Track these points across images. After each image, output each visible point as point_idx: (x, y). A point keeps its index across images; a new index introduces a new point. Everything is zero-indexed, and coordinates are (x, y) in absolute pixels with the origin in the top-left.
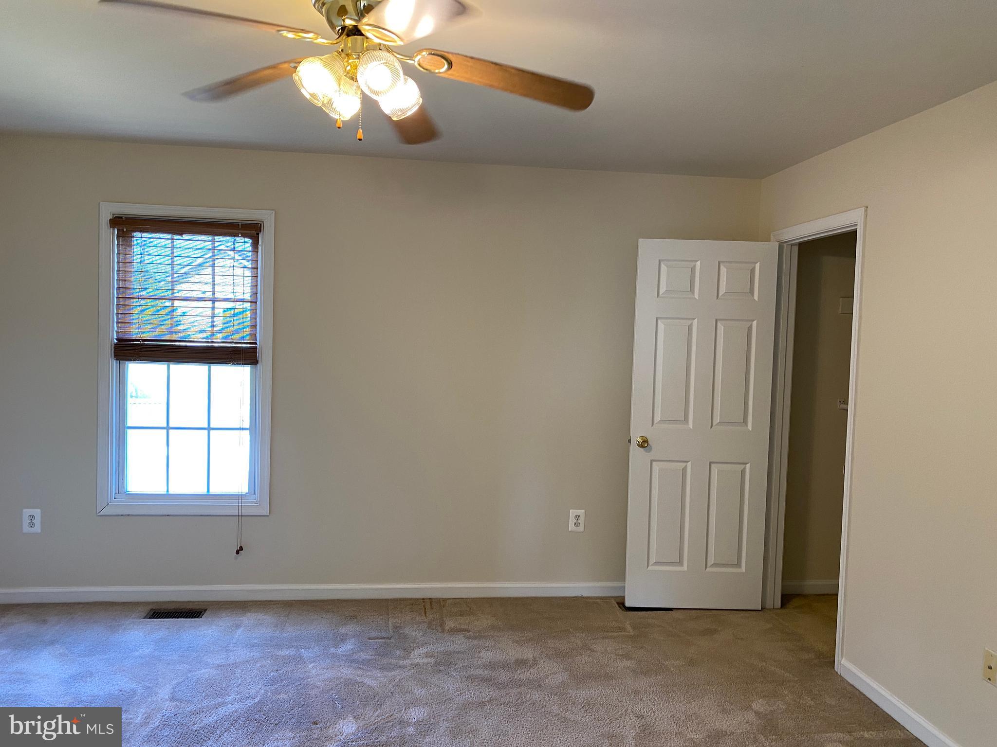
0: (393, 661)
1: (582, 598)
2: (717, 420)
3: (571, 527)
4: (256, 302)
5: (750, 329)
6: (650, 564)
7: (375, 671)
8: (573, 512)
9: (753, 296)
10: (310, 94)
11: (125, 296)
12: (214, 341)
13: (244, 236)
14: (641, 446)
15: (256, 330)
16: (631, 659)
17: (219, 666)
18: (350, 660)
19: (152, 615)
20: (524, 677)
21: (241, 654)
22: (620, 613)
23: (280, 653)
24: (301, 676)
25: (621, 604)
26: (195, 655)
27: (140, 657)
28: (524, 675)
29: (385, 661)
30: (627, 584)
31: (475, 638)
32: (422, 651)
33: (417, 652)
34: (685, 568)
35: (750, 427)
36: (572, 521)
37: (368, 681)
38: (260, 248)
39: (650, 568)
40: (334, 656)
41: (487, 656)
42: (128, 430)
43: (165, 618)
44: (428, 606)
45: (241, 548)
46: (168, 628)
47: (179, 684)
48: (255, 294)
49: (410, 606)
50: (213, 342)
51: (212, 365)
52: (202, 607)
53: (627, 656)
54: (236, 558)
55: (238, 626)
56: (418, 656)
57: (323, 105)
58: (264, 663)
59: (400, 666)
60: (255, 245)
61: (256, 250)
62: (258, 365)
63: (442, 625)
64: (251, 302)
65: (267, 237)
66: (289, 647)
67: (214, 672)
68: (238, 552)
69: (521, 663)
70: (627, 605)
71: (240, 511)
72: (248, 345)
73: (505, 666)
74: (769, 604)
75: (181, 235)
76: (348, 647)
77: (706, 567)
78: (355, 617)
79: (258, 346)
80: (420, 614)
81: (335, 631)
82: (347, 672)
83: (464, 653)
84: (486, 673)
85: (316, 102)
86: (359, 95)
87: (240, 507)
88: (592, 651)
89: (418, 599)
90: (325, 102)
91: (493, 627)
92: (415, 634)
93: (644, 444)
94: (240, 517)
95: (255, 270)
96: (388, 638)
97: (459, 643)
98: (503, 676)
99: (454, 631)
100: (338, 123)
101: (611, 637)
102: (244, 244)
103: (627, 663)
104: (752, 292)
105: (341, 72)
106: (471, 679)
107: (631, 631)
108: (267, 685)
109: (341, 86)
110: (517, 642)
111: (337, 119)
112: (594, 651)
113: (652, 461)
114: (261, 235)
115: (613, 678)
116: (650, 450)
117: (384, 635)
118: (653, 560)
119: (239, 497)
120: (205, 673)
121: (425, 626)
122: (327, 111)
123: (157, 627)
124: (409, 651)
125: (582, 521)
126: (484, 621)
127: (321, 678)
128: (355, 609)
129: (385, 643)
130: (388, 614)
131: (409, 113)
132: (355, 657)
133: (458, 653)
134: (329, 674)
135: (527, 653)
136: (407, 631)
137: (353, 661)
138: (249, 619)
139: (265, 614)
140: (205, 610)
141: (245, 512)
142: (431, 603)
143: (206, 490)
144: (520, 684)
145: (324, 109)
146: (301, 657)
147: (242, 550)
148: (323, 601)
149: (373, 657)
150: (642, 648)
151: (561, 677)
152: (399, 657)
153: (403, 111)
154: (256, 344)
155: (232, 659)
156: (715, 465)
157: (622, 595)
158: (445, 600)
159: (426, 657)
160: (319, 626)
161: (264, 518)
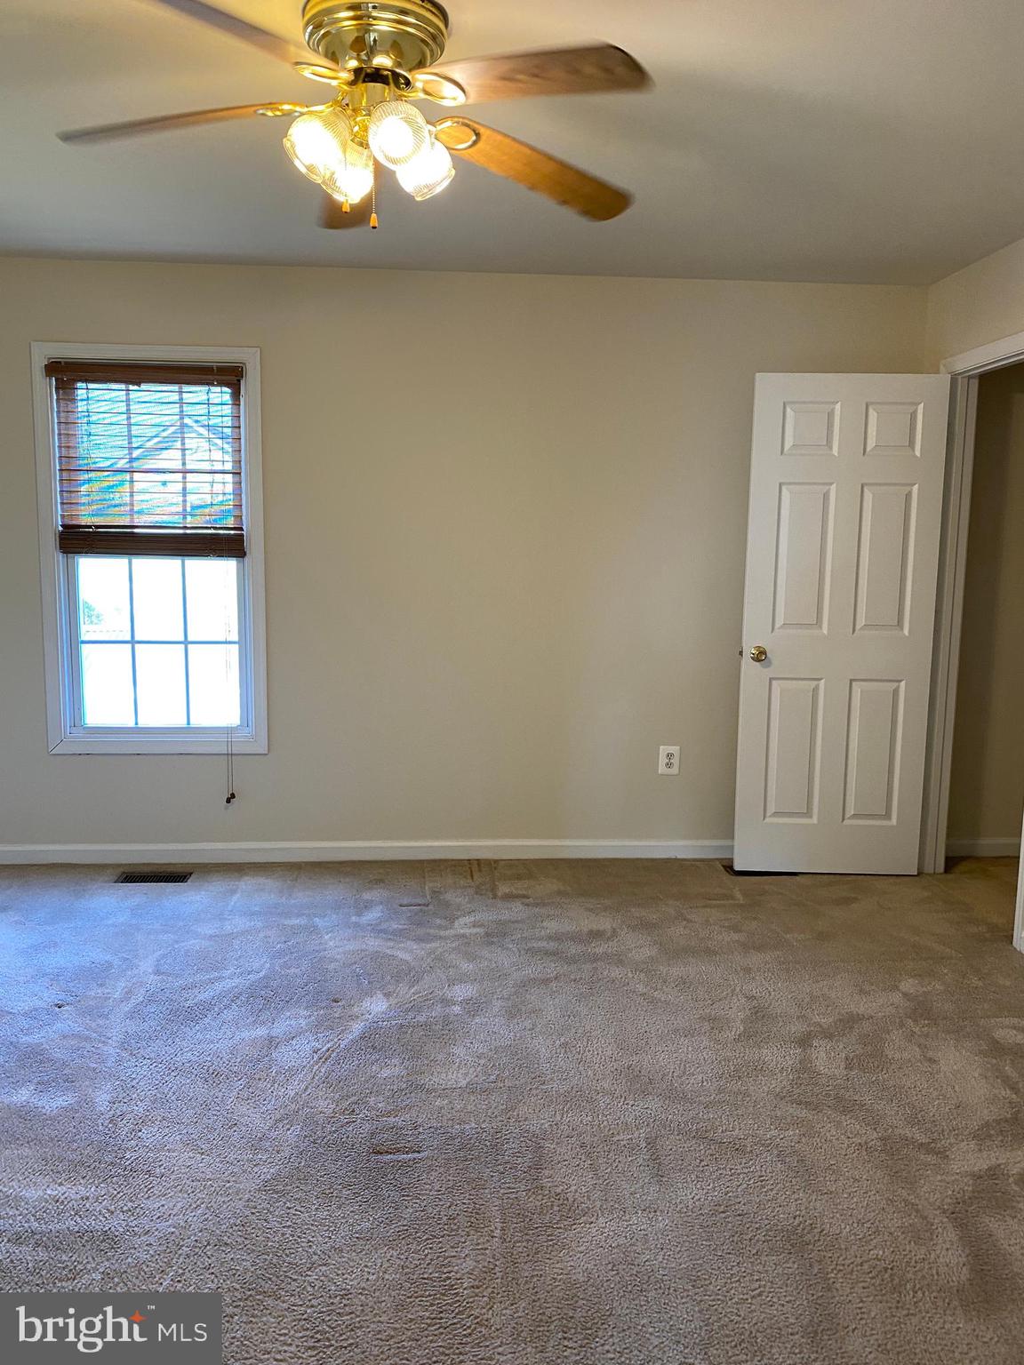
0: (432, 931)
1: (676, 860)
2: (861, 622)
3: (662, 769)
4: (240, 473)
5: (908, 496)
6: (768, 814)
7: (409, 943)
8: (664, 750)
9: (914, 451)
10: (306, 167)
11: (69, 469)
12: (188, 526)
13: (221, 384)
14: (757, 659)
15: (241, 511)
16: (740, 931)
17: (211, 937)
18: (377, 930)
19: (125, 878)
20: (600, 950)
21: (239, 923)
22: (727, 878)
23: (287, 922)
24: (317, 948)
25: (729, 867)
26: (181, 924)
27: (113, 925)
28: (600, 948)
29: (421, 931)
30: (736, 843)
31: (537, 905)
32: (468, 919)
33: (462, 920)
34: (815, 820)
35: (906, 632)
36: (663, 760)
37: (401, 955)
38: (242, 400)
39: (767, 820)
40: (357, 925)
41: (552, 926)
42: (82, 645)
43: (141, 882)
44: (475, 868)
45: (233, 796)
46: (146, 894)
47: (164, 956)
48: (238, 462)
49: (453, 868)
50: (185, 528)
51: (186, 558)
52: (189, 870)
53: (736, 929)
54: (226, 808)
55: (233, 892)
56: (463, 925)
57: (324, 182)
58: (269, 933)
59: (441, 937)
60: (236, 395)
61: (237, 403)
62: (246, 559)
63: (493, 889)
64: (233, 473)
65: (250, 385)
66: (298, 915)
67: (205, 943)
68: (228, 801)
69: (596, 935)
70: (737, 868)
71: (229, 749)
72: (232, 532)
73: (575, 938)
74: (929, 869)
75: (138, 384)
76: (373, 915)
77: (843, 820)
78: (382, 881)
79: (244, 533)
80: (465, 877)
81: (357, 897)
82: (373, 943)
83: (522, 921)
84: (552, 945)
85: (315, 177)
86: (371, 168)
87: (229, 743)
88: (689, 921)
89: (462, 860)
90: (326, 178)
91: (559, 893)
92: (458, 900)
93: (761, 656)
94: (230, 757)
95: (237, 430)
96: (424, 905)
97: (517, 910)
98: (574, 949)
99: (509, 897)
100: (344, 207)
101: (715, 906)
102: (222, 394)
103: (736, 937)
104: (912, 444)
105: (346, 133)
106: (532, 952)
107: (741, 898)
108: (273, 958)
109: (347, 154)
110: (590, 910)
111: (343, 203)
112: (691, 921)
113: (771, 680)
114: (242, 382)
115: (715, 953)
116: (769, 664)
117: (419, 901)
118: (771, 809)
119: (229, 731)
120: (193, 944)
121: (471, 891)
122: (329, 191)
123: (133, 892)
124: (452, 920)
125: (675, 761)
126: (547, 886)
127: (340, 950)
128: (381, 871)
129: (421, 910)
130: (424, 877)
131: (439, 190)
132: (384, 926)
133: (517, 922)
134: (351, 946)
135: (605, 923)
136: (449, 896)
137: (381, 931)
138: (247, 883)
139: (267, 878)
140: (191, 874)
141: (236, 750)
142: (479, 865)
143: (186, 722)
144: (595, 959)
145: (324, 187)
146: (315, 927)
147: (234, 797)
148: (341, 863)
149: (406, 926)
150: (755, 919)
151: (648, 952)
152: (440, 927)
153: (430, 187)
154: (241, 529)
155: (228, 928)
156: (858, 683)
157: (730, 857)
158: (496, 861)
159: (474, 926)
160: (334, 891)
161: (262, 757)
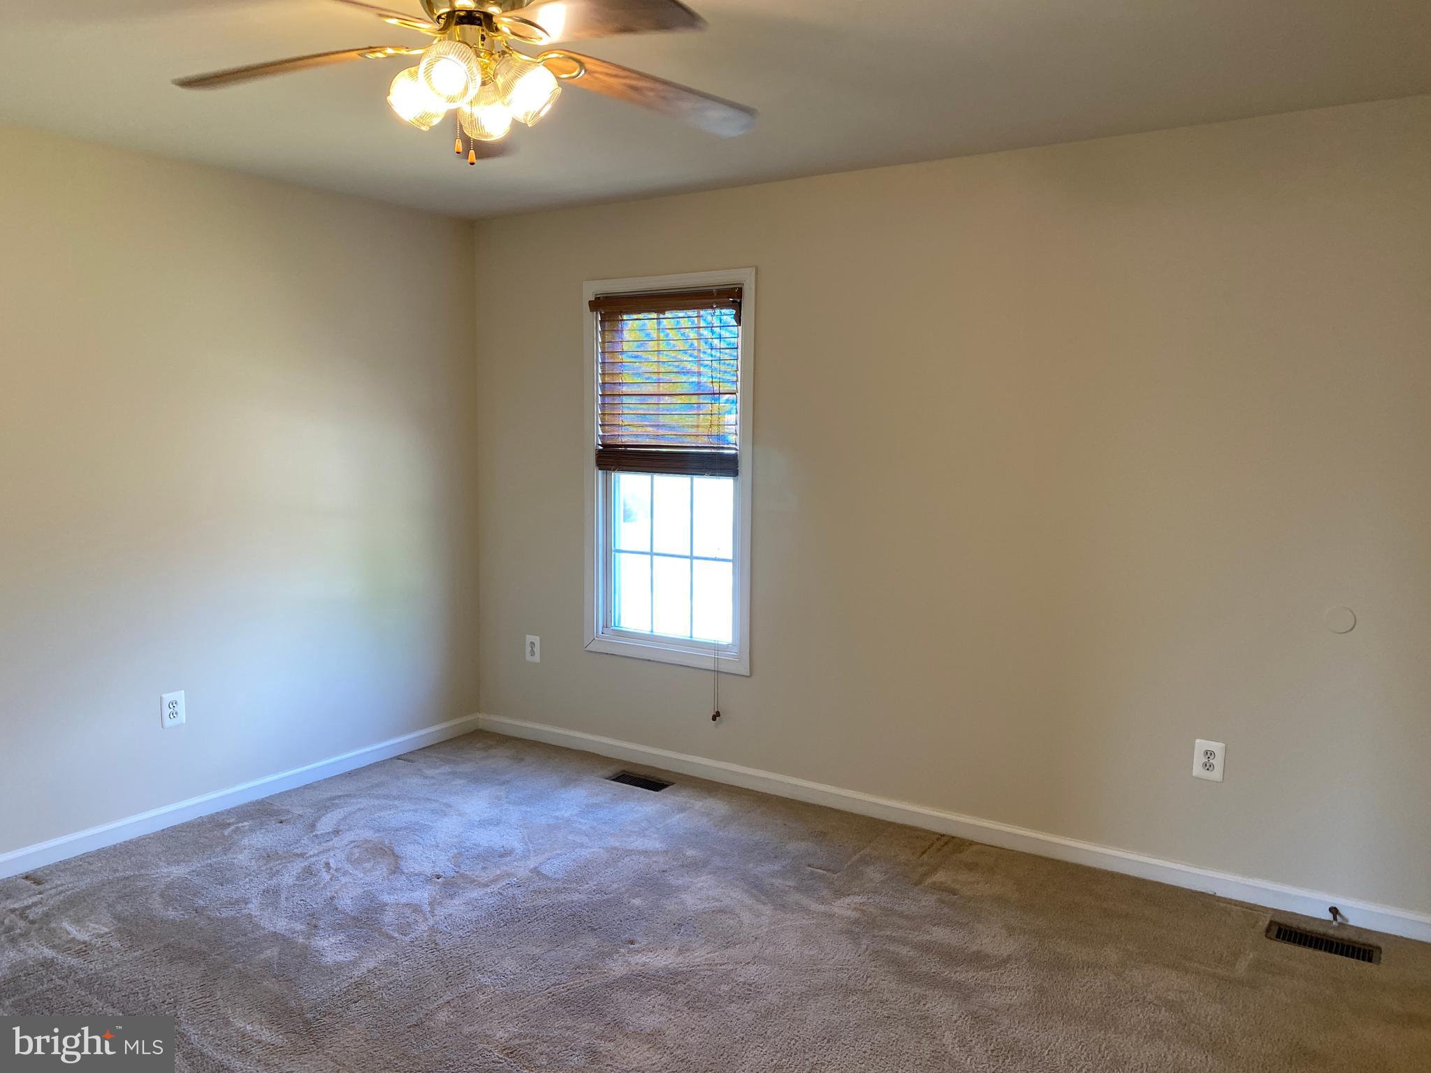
0: (805, 901)
1: (1212, 897)
3: (1198, 770)
4: (737, 393)
7: (768, 906)
8: (1200, 746)
11: (611, 394)
13: (721, 306)
18: (756, 883)
19: (621, 779)
22: (1255, 938)
25: (1277, 925)
29: (794, 898)
32: (858, 899)
36: (1199, 759)
38: (744, 320)
42: (617, 554)
43: (624, 783)
44: (938, 844)
45: (718, 714)
49: (912, 840)
52: (670, 779)
54: (712, 725)
55: (682, 811)
59: (806, 910)
60: (738, 318)
61: (741, 323)
62: (739, 476)
63: (928, 874)
65: (747, 305)
68: (714, 718)
69: (977, 958)
71: (716, 666)
72: (730, 452)
73: (948, 954)
76: (771, 868)
79: (738, 452)
80: (913, 853)
81: (781, 844)
87: (716, 660)
91: (998, 898)
94: (716, 673)
96: (833, 871)
99: (933, 888)
102: (728, 315)
114: (742, 303)
117: (834, 866)
119: (717, 648)
121: (901, 870)
124: (841, 894)
125: (1218, 762)
126: (996, 886)
128: (836, 824)
129: (824, 875)
130: (871, 842)
136: (869, 869)
138: (704, 805)
139: (727, 804)
140: (674, 784)
141: (722, 668)
142: (947, 843)
143: (689, 635)
147: (719, 716)
148: (810, 805)
149: (787, 888)
152: (819, 899)
154: (736, 449)
161: (744, 678)
